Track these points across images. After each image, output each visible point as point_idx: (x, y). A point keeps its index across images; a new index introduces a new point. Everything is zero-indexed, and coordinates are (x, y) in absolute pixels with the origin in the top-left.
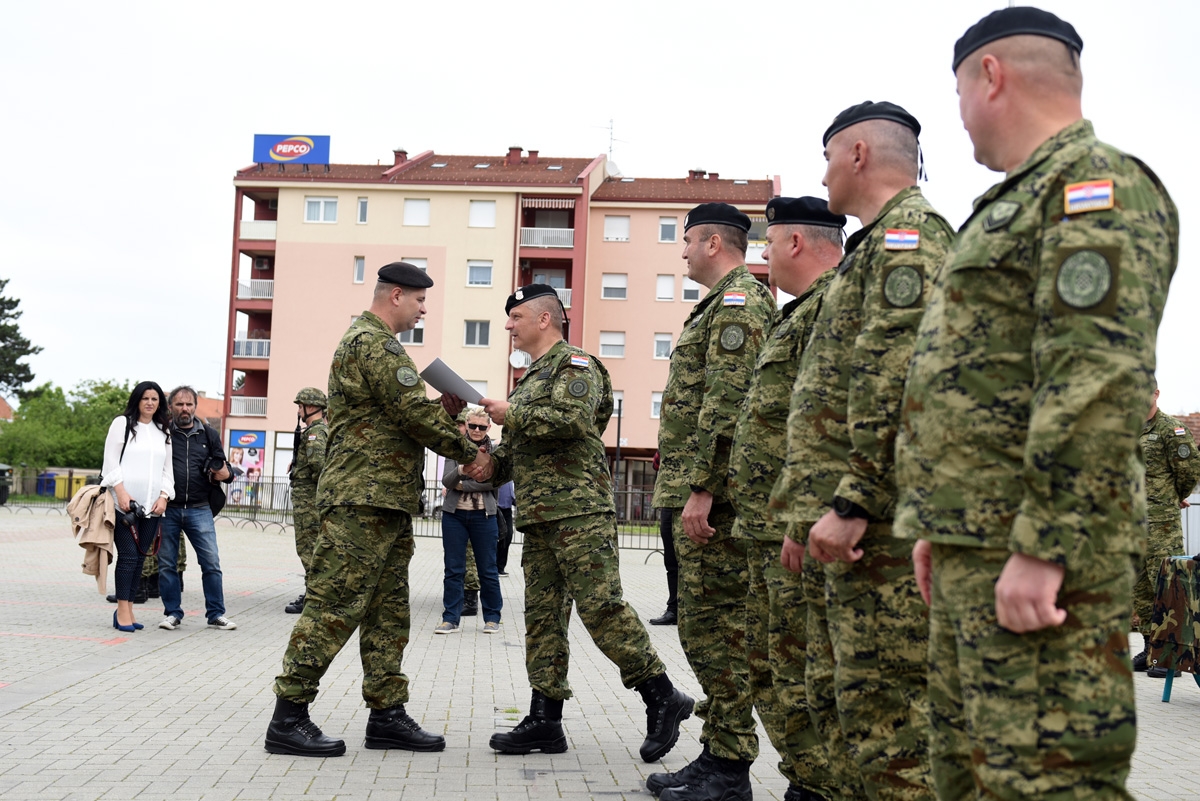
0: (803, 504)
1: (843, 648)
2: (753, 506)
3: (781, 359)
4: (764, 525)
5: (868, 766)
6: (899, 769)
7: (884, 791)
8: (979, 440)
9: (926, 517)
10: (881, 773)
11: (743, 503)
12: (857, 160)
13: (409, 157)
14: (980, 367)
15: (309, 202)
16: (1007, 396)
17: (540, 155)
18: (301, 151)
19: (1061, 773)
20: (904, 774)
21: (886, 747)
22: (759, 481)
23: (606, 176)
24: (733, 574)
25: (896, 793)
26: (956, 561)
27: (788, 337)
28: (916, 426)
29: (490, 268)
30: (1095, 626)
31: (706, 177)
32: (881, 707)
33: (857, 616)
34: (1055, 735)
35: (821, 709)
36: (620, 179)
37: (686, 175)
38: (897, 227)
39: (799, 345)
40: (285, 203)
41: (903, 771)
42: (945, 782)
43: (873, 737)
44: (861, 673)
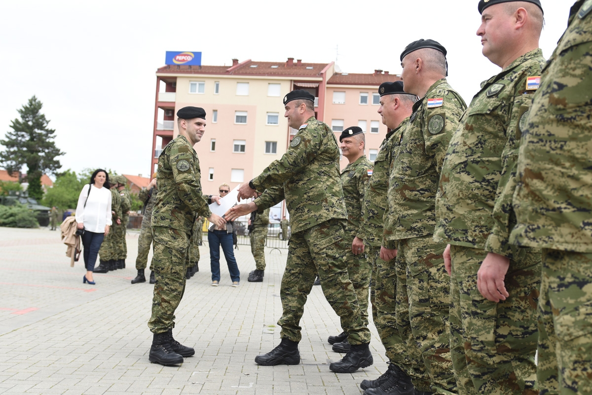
0: (399, 231)
1: (413, 298)
2: (370, 230)
3: (382, 160)
4: (374, 239)
5: (426, 352)
6: (441, 353)
7: (434, 364)
8: (474, 197)
9: (448, 233)
10: (432, 355)
11: (366, 229)
12: (417, 67)
13: (240, 62)
14: (477, 162)
15: (192, 84)
16: (489, 177)
17: (302, 62)
18: (188, 59)
19: (505, 354)
20: (443, 355)
21: (435, 343)
22: (372, 218)
23: (334, 72)
24: (340, 258)
25: (439, 365)
26: (462, 253)
27: (385, 149)
28: (445, 189)
29: (277, 116)
30: (525, 287)
31: (383, 73)
32: (432, 325)
33: (420, 282)
34: (503, 336)
35: (404, 326)
36: (341, 74)
37: (373, 72)
38: (433, 97)
39: (390, 153)
40: (180, 84)
41: (443, 354)
42: (456, 360)
43: (428, 339)
44: (422, 309)
